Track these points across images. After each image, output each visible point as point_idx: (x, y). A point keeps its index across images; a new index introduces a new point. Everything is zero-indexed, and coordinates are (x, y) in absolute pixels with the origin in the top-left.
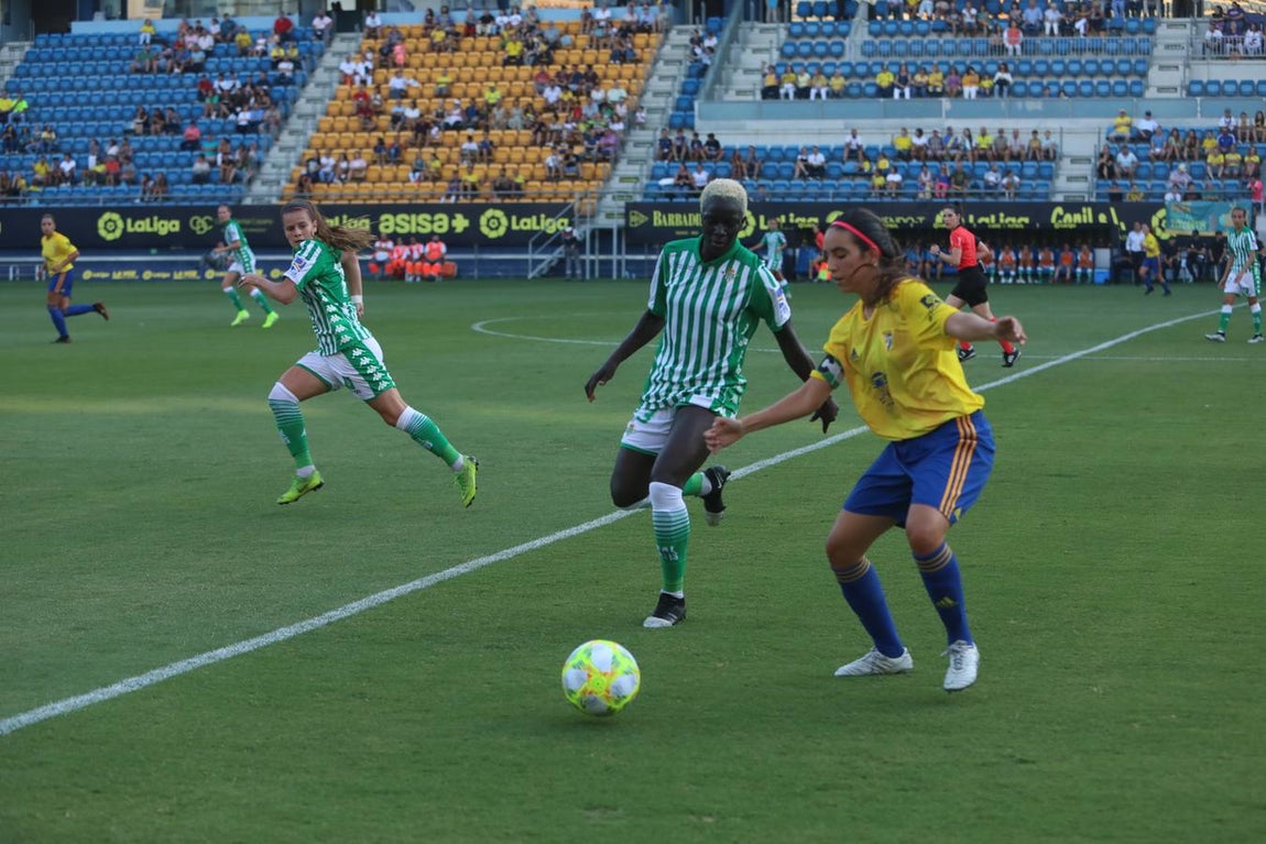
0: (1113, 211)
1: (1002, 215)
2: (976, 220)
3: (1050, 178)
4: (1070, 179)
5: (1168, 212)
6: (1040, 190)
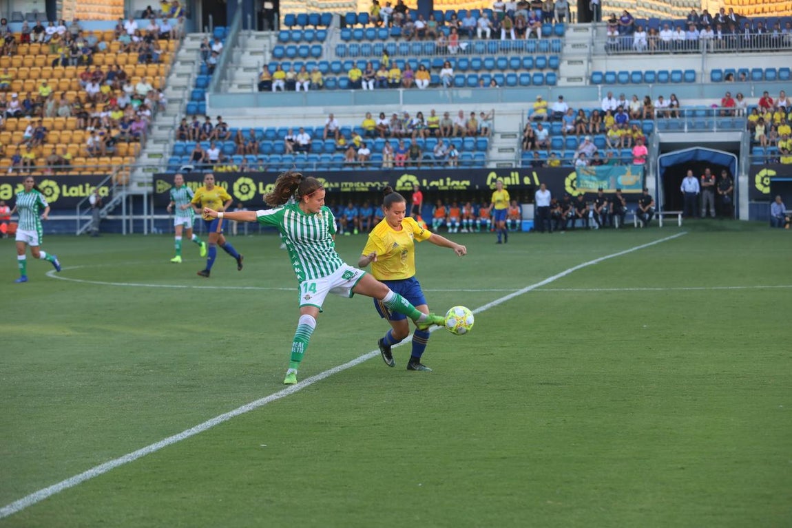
0: (535, 174)
1: (448, 179)
2: (428, 183)
3: (485, 149)
4: (501, 150)
5: (578, 175)
6: (478, 160)
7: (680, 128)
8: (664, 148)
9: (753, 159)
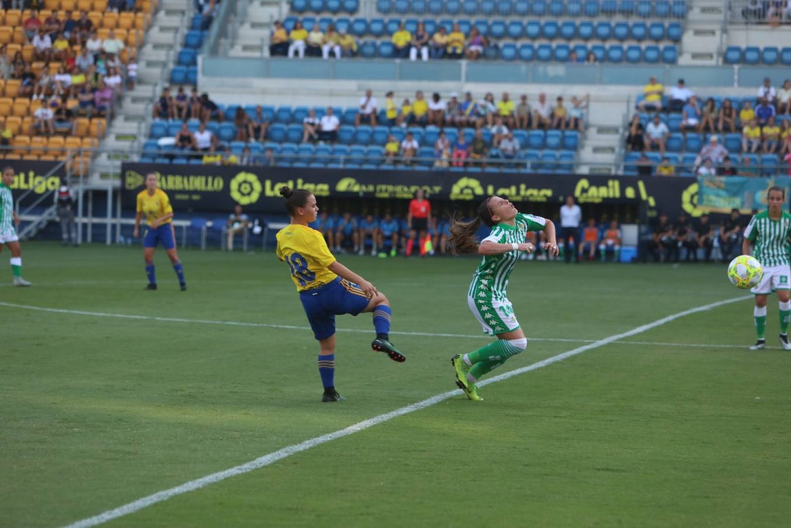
0: (641, 185)
1: (523, 187)
3: (575, 148)
4: (596, 150)
5: (701, 187)
6: (565, 161)
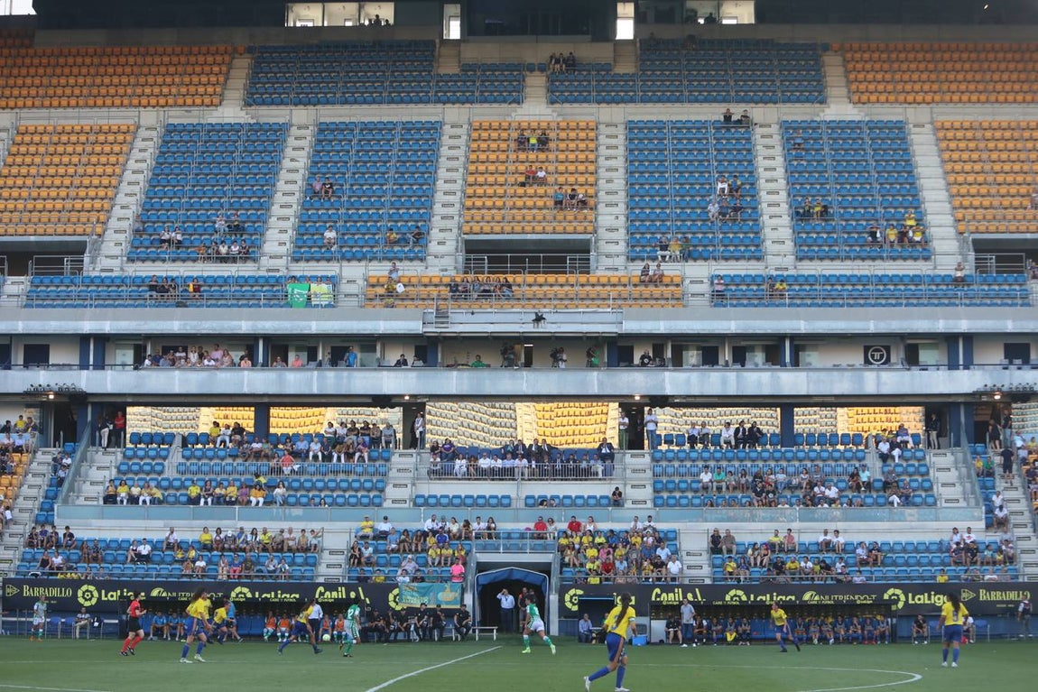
0: (360, 590)
1: (279, 592)
2: (260, 595)
3: (314, 565)
4: (328, 566)
6: (308, 574)
7: (496, 549)
8: (482, 567)
9: (563, 579)
